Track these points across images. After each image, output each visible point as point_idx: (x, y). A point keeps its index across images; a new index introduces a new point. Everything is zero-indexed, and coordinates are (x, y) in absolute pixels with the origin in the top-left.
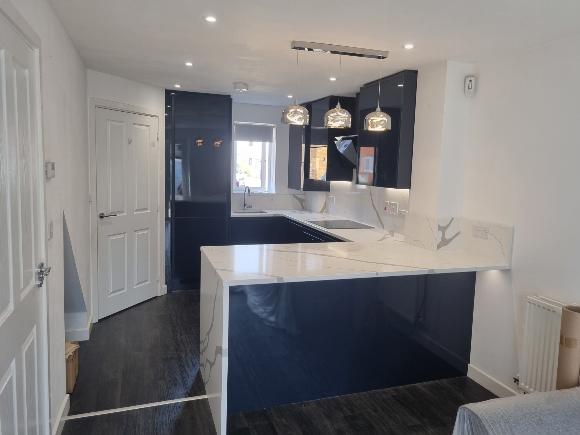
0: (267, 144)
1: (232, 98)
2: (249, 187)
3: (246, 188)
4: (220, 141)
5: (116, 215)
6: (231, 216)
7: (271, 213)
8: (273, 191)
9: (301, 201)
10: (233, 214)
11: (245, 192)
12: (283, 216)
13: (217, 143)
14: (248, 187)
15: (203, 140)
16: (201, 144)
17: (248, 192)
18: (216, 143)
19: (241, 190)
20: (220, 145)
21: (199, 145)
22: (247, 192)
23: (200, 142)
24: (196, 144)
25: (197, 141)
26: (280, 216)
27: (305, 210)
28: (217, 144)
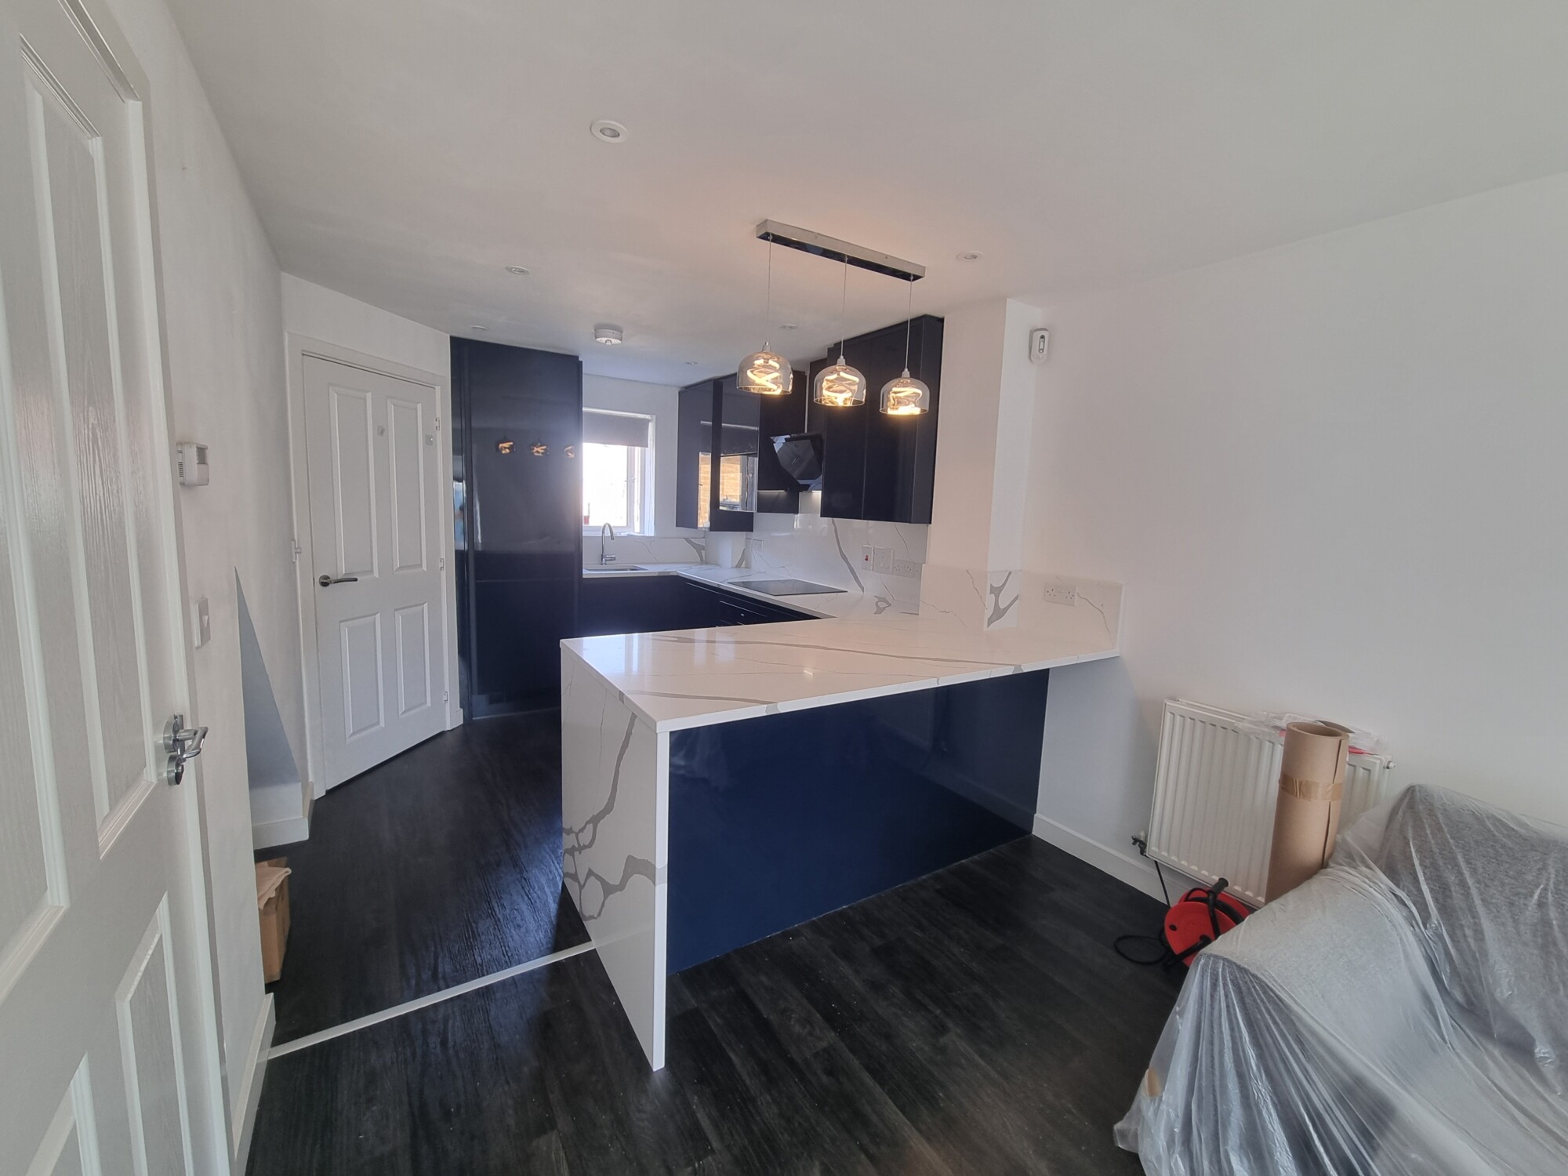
0: (638, 450)
1: (582, 362)
2: (612, 525)
3: (605, 526)
4: (541, 446)
5: (356, 580)
6: (584, 577)
7: (652, 570)
8: (650, 532)
9: (699, 549)
10: (587, 573)
11: (603, 533)
12: (676, 574)
13: (539, 450)
14: (609, 525)
15: (511, 443)
16: (508, 451)
17: (609, 536)
18: (536, 449)
19: (595, 529)
20: (542, 453)
21: (503, 452)
22: (608, 533)
23: (505, 448)
24: (498, 450)
25: (501, 445)
26: (671, 574)
27: (707, 563)
28: (538, 452)
